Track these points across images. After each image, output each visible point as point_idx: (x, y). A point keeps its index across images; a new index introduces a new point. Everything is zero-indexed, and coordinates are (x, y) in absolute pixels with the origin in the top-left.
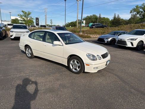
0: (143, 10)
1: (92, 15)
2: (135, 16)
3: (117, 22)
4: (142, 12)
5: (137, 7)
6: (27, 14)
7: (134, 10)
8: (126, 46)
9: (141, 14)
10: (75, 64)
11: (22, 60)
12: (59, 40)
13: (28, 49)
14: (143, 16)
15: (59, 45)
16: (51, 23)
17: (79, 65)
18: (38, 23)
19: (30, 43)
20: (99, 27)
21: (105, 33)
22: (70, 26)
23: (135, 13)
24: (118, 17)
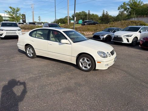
0: (130, 6)
1: (81, 12)
2: (122, 13)
3: (106, 19)
4: (129, 9)
5: (124, 3)
6: (15, 11)
7: (122, 7)
8: (123, 42)
9: (128, 11)
10: (85, 62)
11: (23, 60)
12: (67, 39)
13: (30, 49)
14: (130, 13)
15: (67, 44)
16: (39, 20)
17: (90, 62)
18: (24, 20)
19: (32, 42)
20: (91, 24)
21: (98, 30)
22: (60, 23)
23: (122, 10)
24: (106, 13)
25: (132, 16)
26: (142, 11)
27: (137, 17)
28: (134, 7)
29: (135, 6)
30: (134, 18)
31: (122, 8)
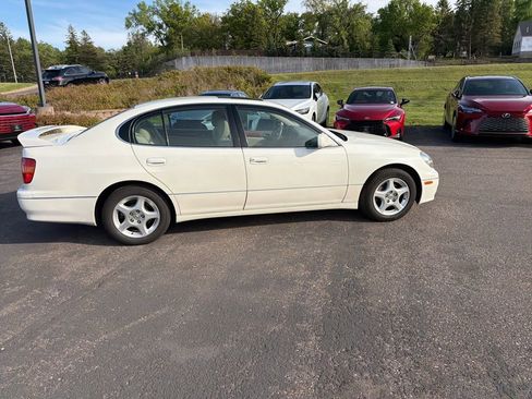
0: (163, 18)
4: (161, 26)
5: (142, 7)
7: (136, 18)
9: (159, 33)
10: (392, 192)
14: (167, 39)
17: (405, 190)
19: (153, 169)
23: (141, 29)
24: (85, 39)
25: (176, 50)
26: (201, 34)
27: (193, 55)
28: (175, 21)
29: (176, 17)
30: (184, 58)
31: (139, 22)
